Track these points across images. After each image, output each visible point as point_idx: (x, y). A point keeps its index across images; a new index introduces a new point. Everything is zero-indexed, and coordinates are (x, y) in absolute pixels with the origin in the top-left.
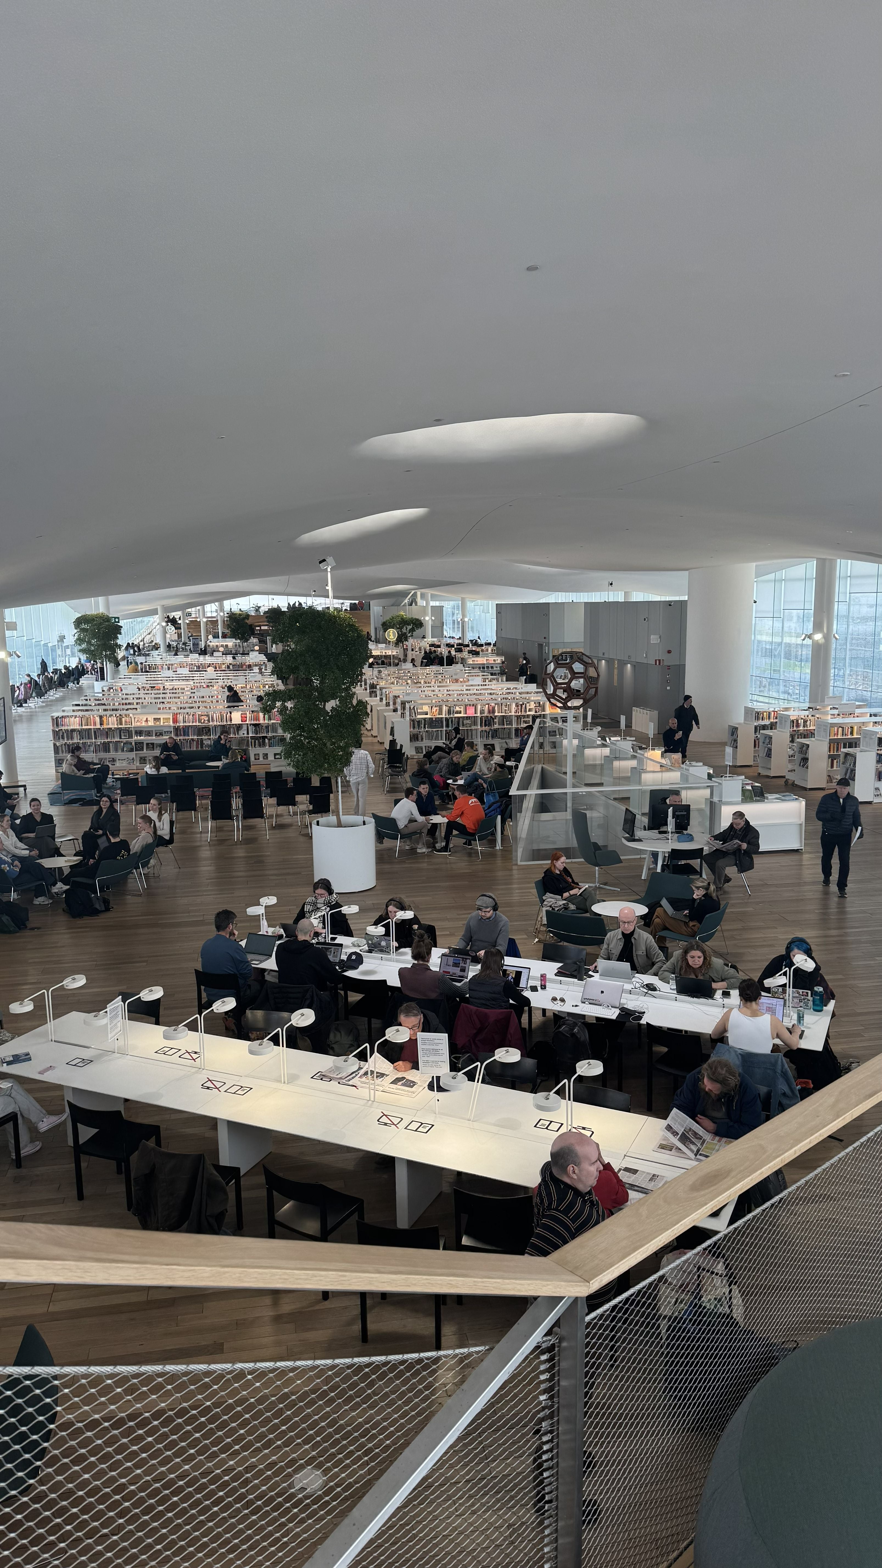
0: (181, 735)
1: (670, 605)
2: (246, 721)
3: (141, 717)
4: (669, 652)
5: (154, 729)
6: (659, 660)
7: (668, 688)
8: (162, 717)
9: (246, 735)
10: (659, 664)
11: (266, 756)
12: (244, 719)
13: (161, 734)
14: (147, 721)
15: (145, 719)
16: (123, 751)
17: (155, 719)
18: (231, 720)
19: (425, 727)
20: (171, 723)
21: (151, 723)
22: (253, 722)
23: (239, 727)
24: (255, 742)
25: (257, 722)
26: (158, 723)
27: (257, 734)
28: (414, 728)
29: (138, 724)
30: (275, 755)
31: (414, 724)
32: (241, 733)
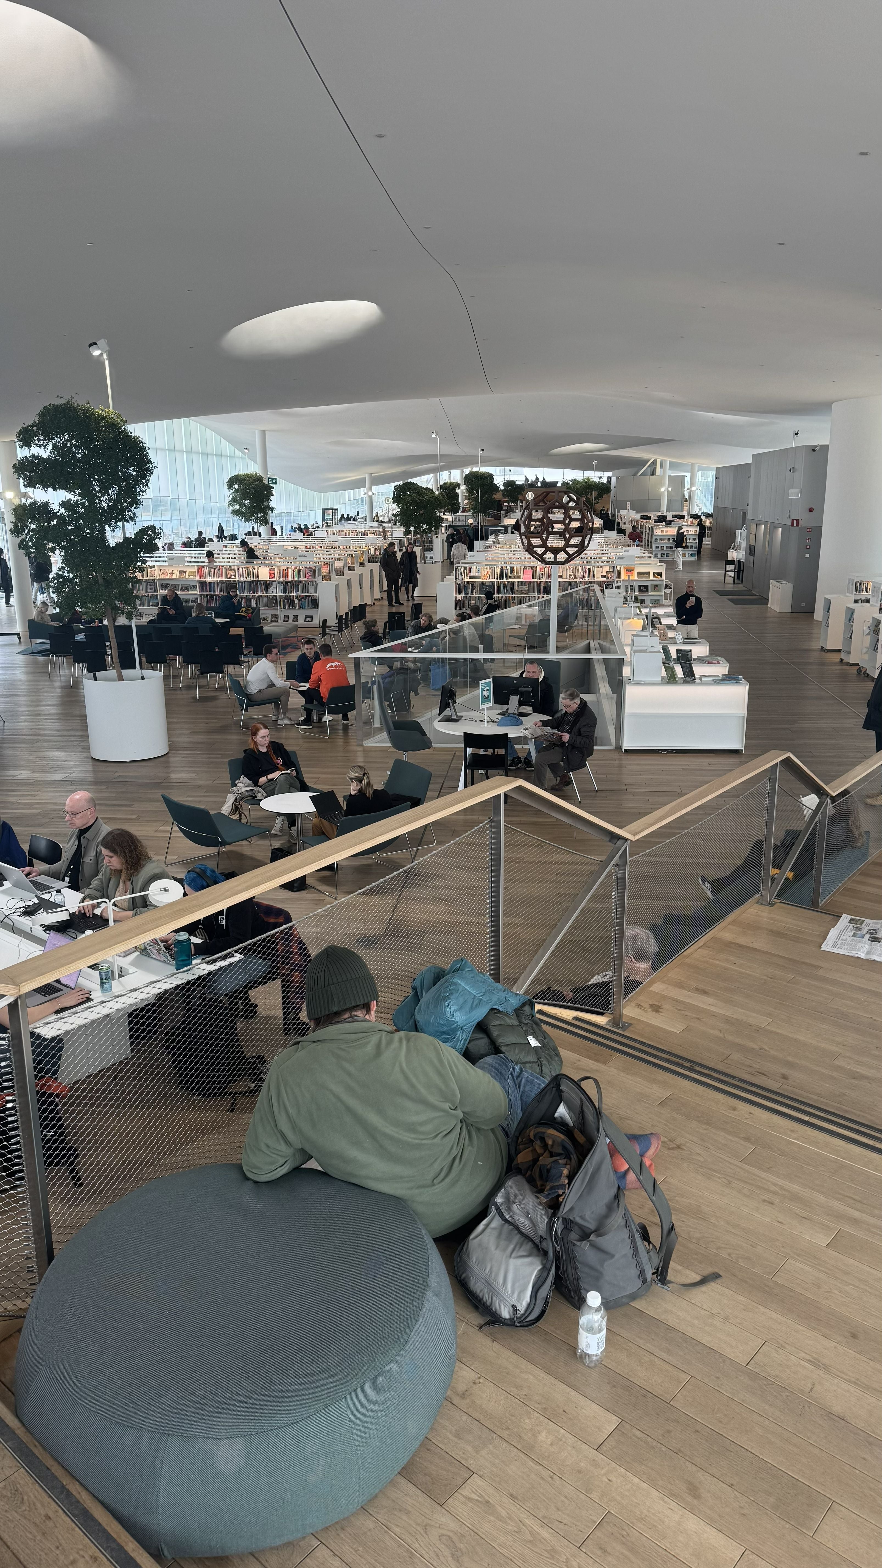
0: (207, 591)
1: (814, 450)
2: (274, 577)
3: (167, 569)
4: (811, 510)
5: (180, 583)
6: (798, 521)
7: (807, 556)
8: (188, 570)
9: (274, 594)
10: (797, 525)
11: (296, 618)
12: (271, 574)
13: (187, 589)
14: (172, 573)
15: (170, 572)
16: (149, 606)
17: (181, 572)
18: (258, 577)
19: (472, 592)
20: (197, 578)
21: (175, 577)
22: (282, 579)
23: (267, 585)
24: (284, 602)
25: (286, 580)
26: (183, 576)
27: (285, 593)
28: (460, 593)
29: (163, 577)
30: (306, 617)
31: (460, 588)
32: (270, 591)
